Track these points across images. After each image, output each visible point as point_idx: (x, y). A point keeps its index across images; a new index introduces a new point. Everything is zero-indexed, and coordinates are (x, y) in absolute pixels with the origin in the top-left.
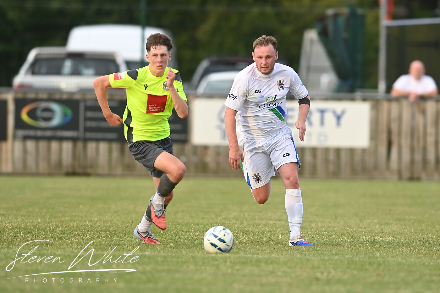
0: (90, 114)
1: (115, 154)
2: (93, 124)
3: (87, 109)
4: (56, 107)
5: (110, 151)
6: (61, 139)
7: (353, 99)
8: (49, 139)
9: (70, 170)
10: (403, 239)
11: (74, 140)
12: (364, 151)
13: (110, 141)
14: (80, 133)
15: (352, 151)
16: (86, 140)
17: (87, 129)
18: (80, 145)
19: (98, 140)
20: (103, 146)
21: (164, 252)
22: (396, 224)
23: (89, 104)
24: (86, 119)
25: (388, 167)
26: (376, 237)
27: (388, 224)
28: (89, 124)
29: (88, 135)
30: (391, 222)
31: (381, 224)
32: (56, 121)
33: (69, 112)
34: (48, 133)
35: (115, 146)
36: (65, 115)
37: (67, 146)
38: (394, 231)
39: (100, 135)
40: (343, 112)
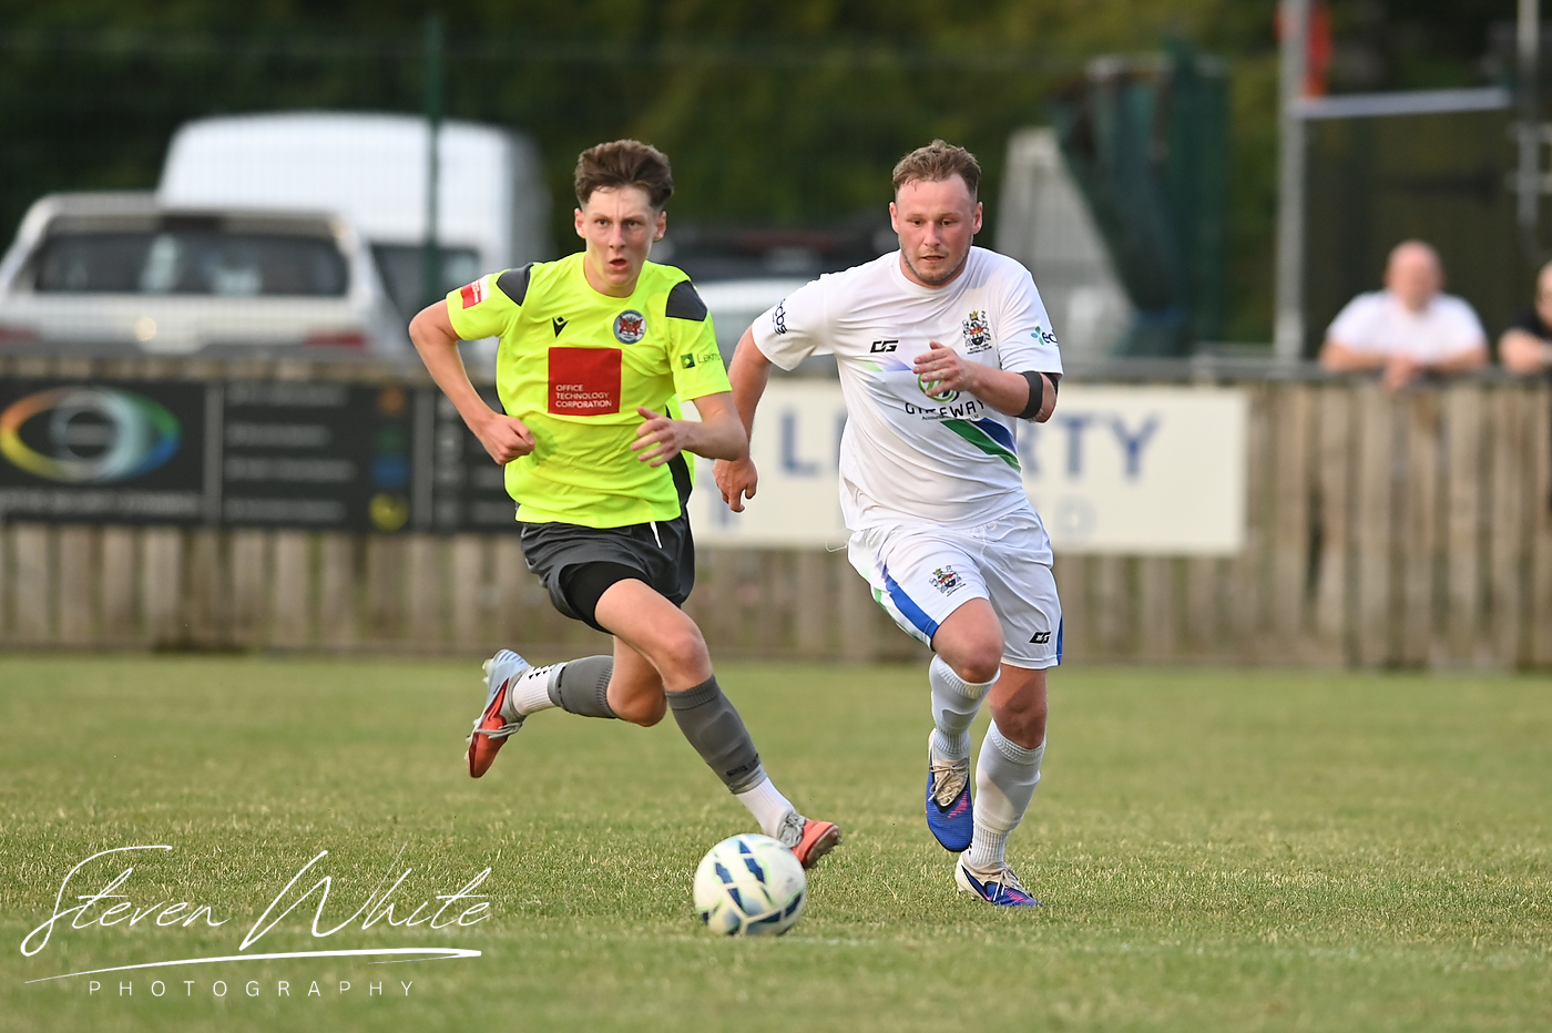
0: (242, 433)
1: (334, 577)
2: (256, 469)
3: (234, 413)
4: (120, 408)
5: (315, 566)
6: (139, 523)
7: (1184, 381)
8: (98, 522)
9: (172, 633)
10: (1363, 882)
11: (186, 525)
12: (1223, 565)
13: (314, 528)
14: (209, 501)
15: (1179, 565)
16: (227, 527)
17: (232, 488)
18: (207, 543)
19: (270, 527)
20: (290, 549)
21: (508, 928)
22: (1339, 828)
23: (240, 396)
24: (230, 451)
25: (1310, 624)
26: (1268, 875)
27: (1310, 827)
28: (241, 468)
29: (238, 508)
30: (1320, 819)
31: (1284, 828)
32: (122, 458)
33: (169, 426)
34: (93, 503)
35: (334, 549)
36: (153, 436)
37: (161, 548)
38: (1331, 853)
39: (277, 509)
40: (1150, 427)
